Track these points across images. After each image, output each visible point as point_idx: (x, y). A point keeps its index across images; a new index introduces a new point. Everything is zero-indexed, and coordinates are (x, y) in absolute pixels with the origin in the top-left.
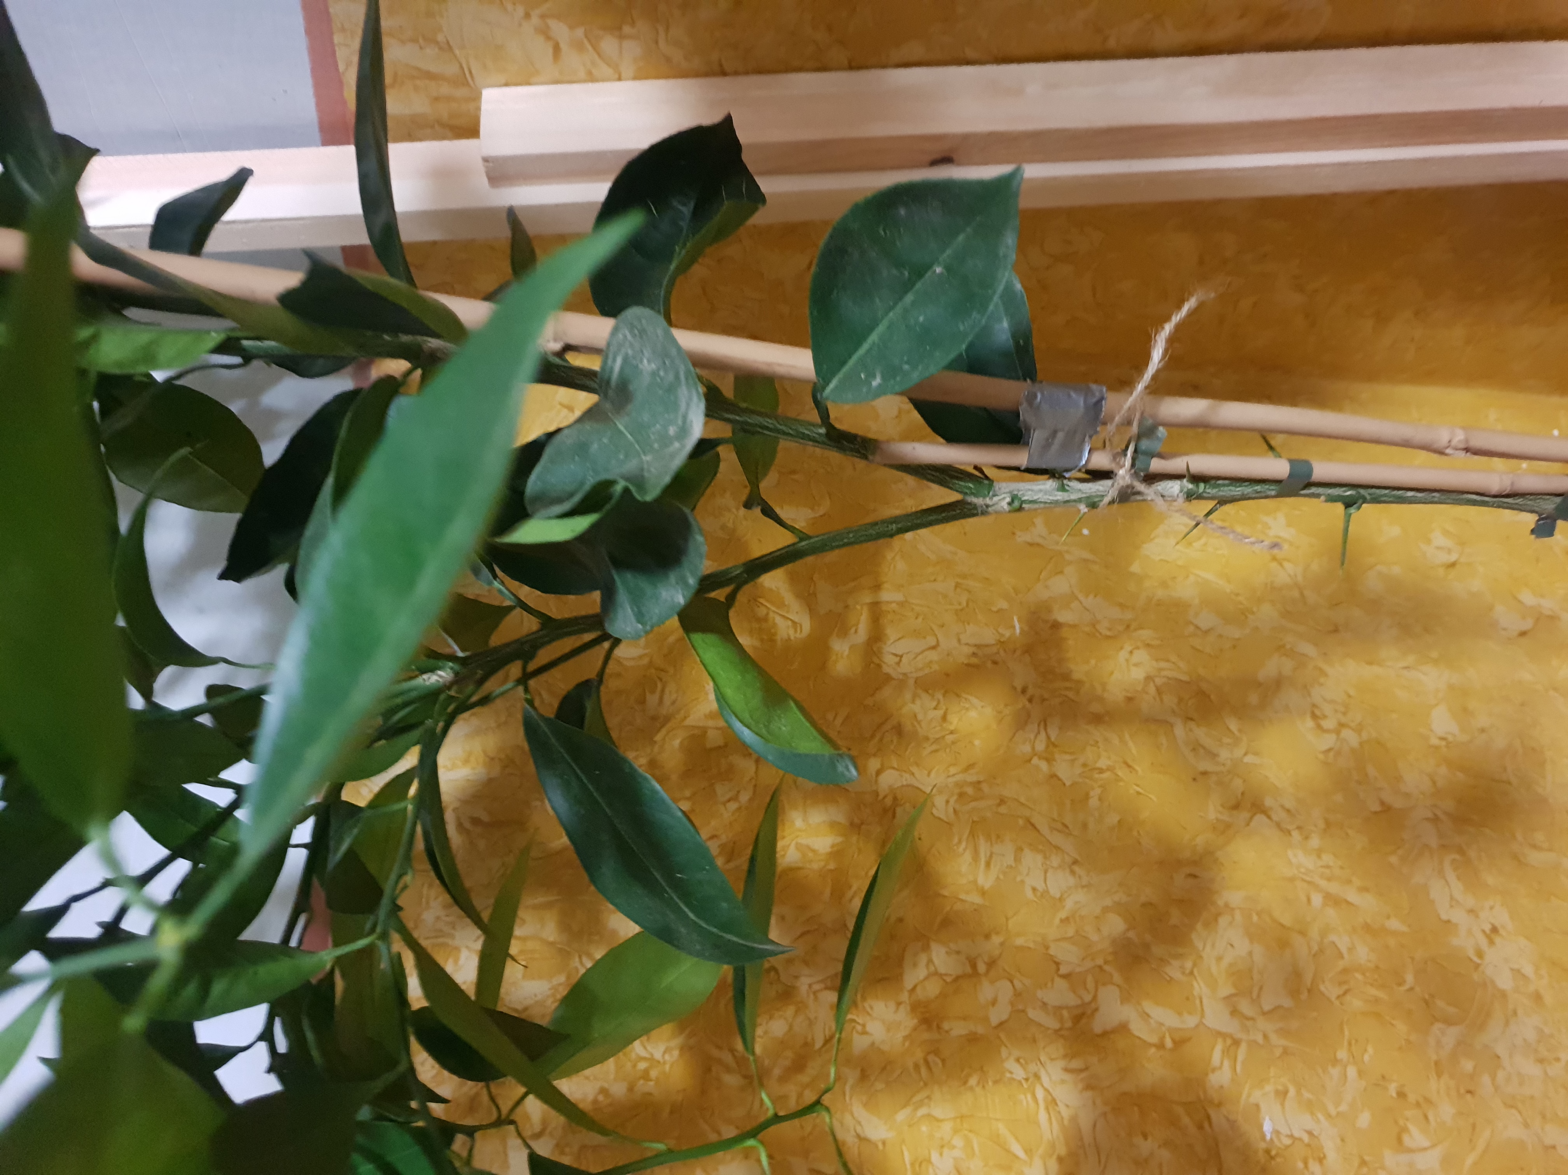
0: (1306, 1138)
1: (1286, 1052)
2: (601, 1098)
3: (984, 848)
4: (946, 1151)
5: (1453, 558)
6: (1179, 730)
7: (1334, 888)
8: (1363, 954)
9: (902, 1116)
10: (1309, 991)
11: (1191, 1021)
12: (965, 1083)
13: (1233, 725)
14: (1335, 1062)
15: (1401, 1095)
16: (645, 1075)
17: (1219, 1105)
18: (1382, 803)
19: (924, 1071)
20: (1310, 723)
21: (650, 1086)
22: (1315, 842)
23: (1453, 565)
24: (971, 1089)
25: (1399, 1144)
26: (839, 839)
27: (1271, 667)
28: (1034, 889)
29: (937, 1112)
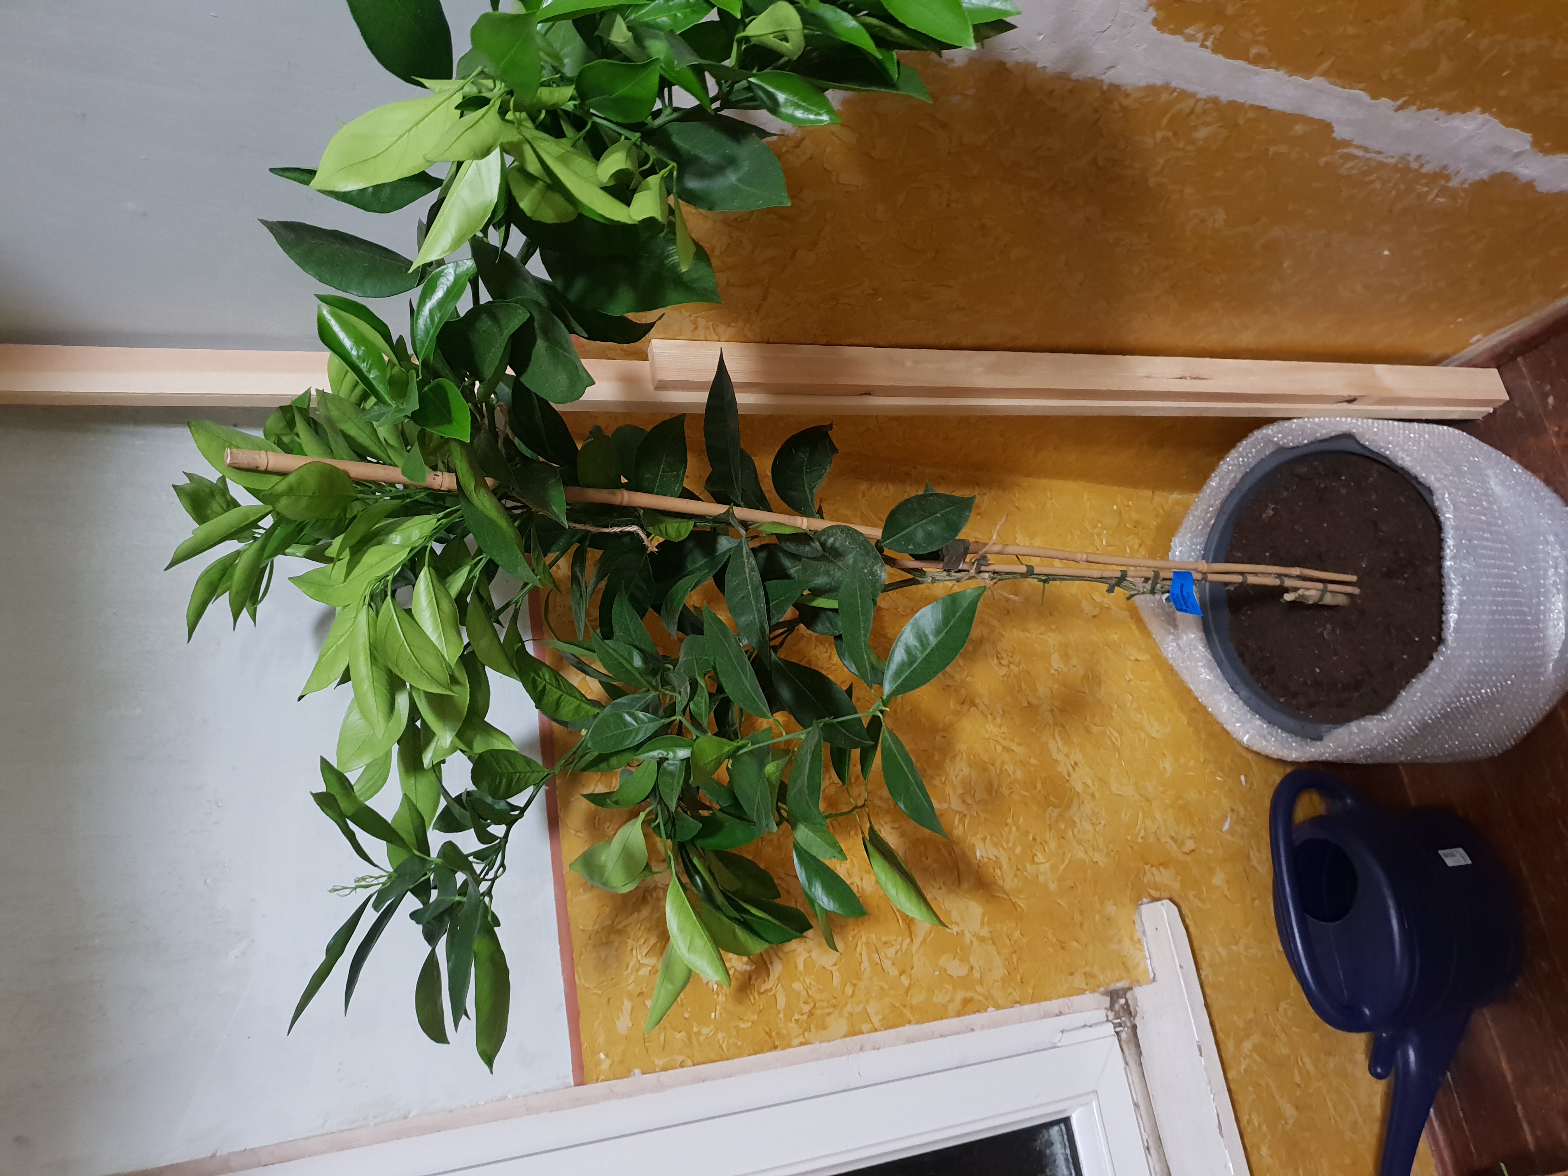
0: (994, 858)
1: (986, 820)
8: (1019, 775)
11: (946, 806)
15: (1034, 838)
17: (958, 844)
18: (1028, 702)
20: (996, 661)
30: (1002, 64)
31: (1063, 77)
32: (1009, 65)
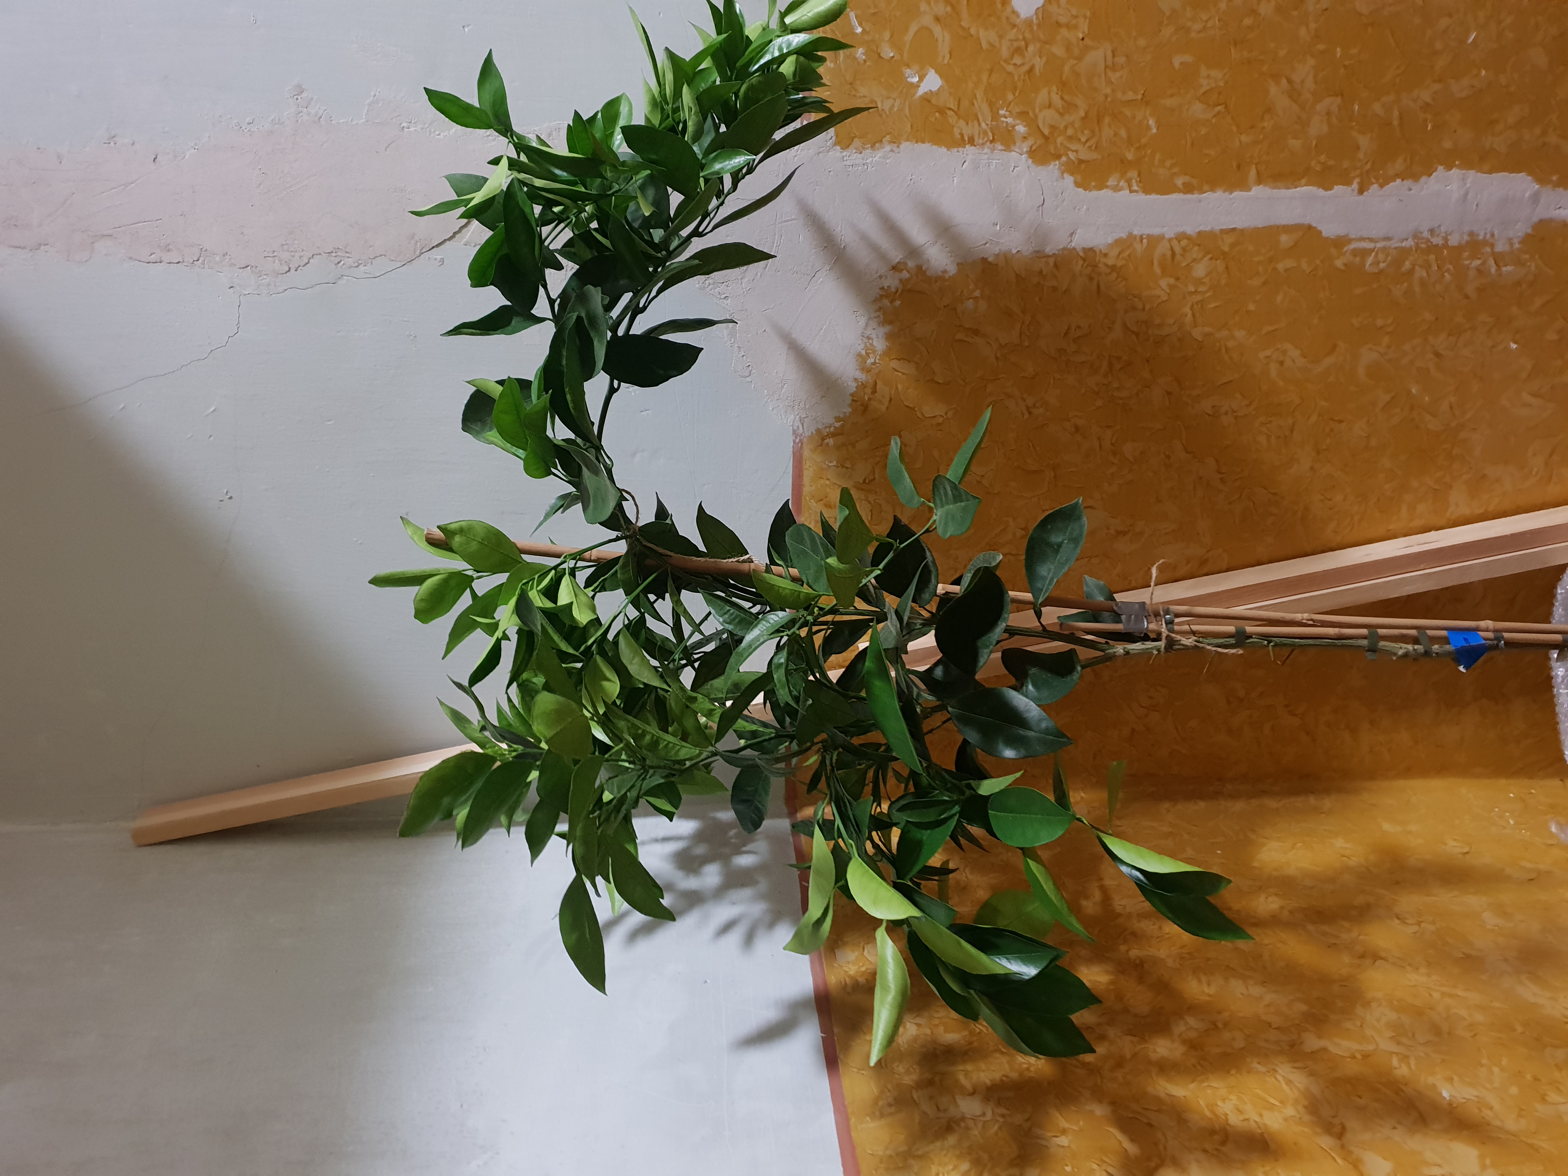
0: (1475, 1099)
1: (1443, 1061)
2: (1004, 1079)
3: (1204, 979)
4: (1227, 1101)
5: (1466, 850)
6: (1311, 927)
7: (1444, 989)
8: (1479, 1017)
9: (1192, 1086)
10: (1449, 1034)
11: (1371, 1047)
12: (1228, 1072)
13: (1346, 924)
14: (1482, 1065)
15: (1536, 1079)
16: (1028, 1069)
17: (1406, 1084)
18: (1464, 953)
19: (1199, 1067)
20: (1397, 921)
21: (1032, 1074)
22: (1423, 970)
23: (1467, 853)
24: (1232, 1075)
25: (1543, 1099)
26: (1112, 977)
27: (1360, 900)
28: (1242, 994)
29: (1215, 1084)
30: (984, 260)
31: (1039, 255)
32: (991, 259)
